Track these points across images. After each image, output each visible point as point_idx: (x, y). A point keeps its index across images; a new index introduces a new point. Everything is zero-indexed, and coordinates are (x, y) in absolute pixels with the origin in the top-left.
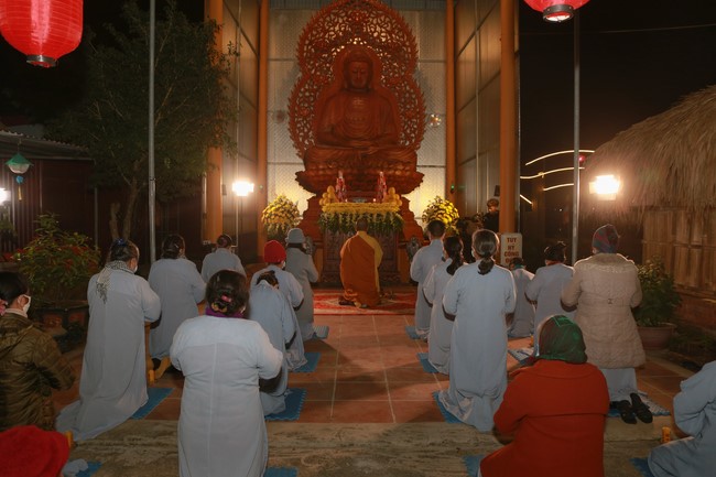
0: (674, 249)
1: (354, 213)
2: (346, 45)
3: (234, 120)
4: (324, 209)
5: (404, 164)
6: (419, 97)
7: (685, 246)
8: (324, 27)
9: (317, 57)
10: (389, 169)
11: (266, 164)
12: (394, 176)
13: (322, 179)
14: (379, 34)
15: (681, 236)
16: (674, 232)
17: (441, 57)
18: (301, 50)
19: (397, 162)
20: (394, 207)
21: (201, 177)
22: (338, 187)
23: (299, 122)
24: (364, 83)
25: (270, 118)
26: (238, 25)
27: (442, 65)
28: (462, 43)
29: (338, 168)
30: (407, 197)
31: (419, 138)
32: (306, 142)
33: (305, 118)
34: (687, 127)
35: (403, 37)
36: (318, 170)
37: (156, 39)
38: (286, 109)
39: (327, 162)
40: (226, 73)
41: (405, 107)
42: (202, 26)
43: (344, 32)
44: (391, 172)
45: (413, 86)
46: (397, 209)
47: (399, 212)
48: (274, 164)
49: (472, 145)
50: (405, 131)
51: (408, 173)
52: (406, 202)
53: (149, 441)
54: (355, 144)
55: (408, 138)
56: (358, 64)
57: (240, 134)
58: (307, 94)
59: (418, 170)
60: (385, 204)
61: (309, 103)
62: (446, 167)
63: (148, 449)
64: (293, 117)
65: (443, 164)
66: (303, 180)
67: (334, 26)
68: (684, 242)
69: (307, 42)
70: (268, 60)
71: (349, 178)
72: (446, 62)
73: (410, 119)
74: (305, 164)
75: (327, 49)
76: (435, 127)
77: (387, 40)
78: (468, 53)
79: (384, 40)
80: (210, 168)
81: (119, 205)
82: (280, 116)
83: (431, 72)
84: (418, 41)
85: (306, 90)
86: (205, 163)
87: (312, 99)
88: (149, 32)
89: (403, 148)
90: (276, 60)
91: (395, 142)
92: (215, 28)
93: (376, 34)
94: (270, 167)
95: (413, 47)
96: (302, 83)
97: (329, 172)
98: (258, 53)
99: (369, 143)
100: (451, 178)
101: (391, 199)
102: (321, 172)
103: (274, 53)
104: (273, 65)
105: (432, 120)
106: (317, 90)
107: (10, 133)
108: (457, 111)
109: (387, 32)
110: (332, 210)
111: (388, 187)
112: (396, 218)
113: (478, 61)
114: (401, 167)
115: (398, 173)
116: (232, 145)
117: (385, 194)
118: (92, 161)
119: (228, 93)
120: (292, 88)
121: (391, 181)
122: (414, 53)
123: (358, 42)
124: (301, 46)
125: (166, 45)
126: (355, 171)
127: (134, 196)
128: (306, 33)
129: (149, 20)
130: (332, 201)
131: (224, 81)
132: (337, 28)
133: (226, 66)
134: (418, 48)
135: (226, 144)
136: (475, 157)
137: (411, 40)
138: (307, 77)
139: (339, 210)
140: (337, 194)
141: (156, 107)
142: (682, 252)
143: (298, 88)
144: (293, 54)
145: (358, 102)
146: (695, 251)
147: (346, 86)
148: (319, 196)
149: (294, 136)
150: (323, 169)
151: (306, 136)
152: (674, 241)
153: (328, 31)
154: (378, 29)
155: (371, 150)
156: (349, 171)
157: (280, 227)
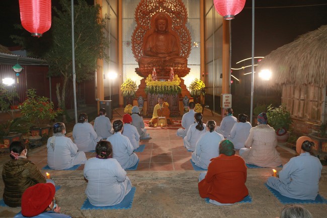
0: (294, 101)
1: (160, 86)
2: (156, 12)
3: (108, 47)
4: (147, 84)
5: (182, 64)
6: (188, 35)
7: (298, 99)
8: (146, 4)
9: (144, 18)
10: (175, 66)
11: (122, 64)
12: (177, 69)
13: (146, 71)
14: (171, 7)
15: (297, 95)
16: (294, 94)
17: (198, 17)
18: (136, 15)
19: (179, 63)
20: (177, 83)
21: (94, 71)
22: (153, 75)
23: (136, 46)
24: (164, 29)
25: (123, 44)
26: (108, 4)
27: (198, 20)
28: (207, 10)
29: (153, 66)
30: (183, 78)
31: (188, 53)
32: (140, 55)
33: (139, 44)
34: (298, 50)
35: (181, 8)
36: (144, 67)
37: (74, 13)
38: (130, 40)
39: (149, 64)
40: (104, 26)
41: (182, 39)
42: (94, 7)
43: (155, 6)
44: (176, 68)
45: (186, 30)
46: (179, 84)
47: (179, 85)
48: (126, 64)
49: (211, 56)
50: (182, 50)
51: (183, 68)
52: (183, 81)
53: (79, 178)
54: (160, 55)
55: (184, 52)
56: (161, 21)
57: (110, 52)
58: (140, 34)
59: (188, 67)
60: (173, 82)
61: (140, 37)
62: (201, 65)
63: (78, 181)
64: (133, 44)
65: (199, 64)
66: (138, 72)
67: (151, 3)
68: (298, 98)
69: (139, 11)
70: (122, 19)
71: (158, 71)
72: (200, 19)
73: (184, 44)
74: (139, 64)
75: (148, 13)
76: (196, 47)
77: (174, 10)
78: (210, 15)
79: (173, 9)
80: (98, 67)
81: (60, 84)
82: (128, 44)
83: (194, 23)
84: (188, 10)
85: (139, 32)
86: (96, 65)
87: (141, 36)
88: (71, 10)
89: (181, 57)
90: (126, 19)
91: (178, 55)
92: (99, 7)
93: (169, 7)
94: (124, 66)
95: (186, 12)
96: (137, 29)
97: (149, 68)
98: (118, 16)
99: (167, 55)
100: (203, 70)
101: (176, 80)
102: (146, 68)
103: (125, 15)
104: (125, 21)
105: (194, 44)
106: (144, 32)
107: (14, 55)
108: (205, 41)
109: (174, 6)
110: (151, 84)
111: (175, 74)
112: (178, 88)
113: (214, 18)
114: (180, 66)
115: (179, 68)
116: (107, 58)
117: (173, 77)
118: (48, 66)
119: (105, 36)
120: (133, 31)
121: (176, 72)
122: (186, 15)
123: (162, 11)
124: (137, 12)
125: (78, 16)
126: (160, 68)
127: (66, 80)
128: (138, 7)
129: (71, 5)
130: (150, 81)
131: (103, 30)
132: (152, 5)
133: (104, 24)
134: (188, 13)
135: (105, 57)
136: (212, 61)
137: (185, 9)
138: (139, 26)
139: (153, 85)
140: (153, 77)
141: (75, 42)
142: (297, 102)
143: (135, 32)
144: (133, 16)
145: (162, 37)
146: (302, 102)
147: (156, 30)
148: (145, 79)
149: (134, 52)
150: (147, 67)
151: (139, 52)
152: (294, 97)
153: (148, 6)
154: (170, 5)
155: (168, 58)
156: (158, 68)
157: (129, 92)
